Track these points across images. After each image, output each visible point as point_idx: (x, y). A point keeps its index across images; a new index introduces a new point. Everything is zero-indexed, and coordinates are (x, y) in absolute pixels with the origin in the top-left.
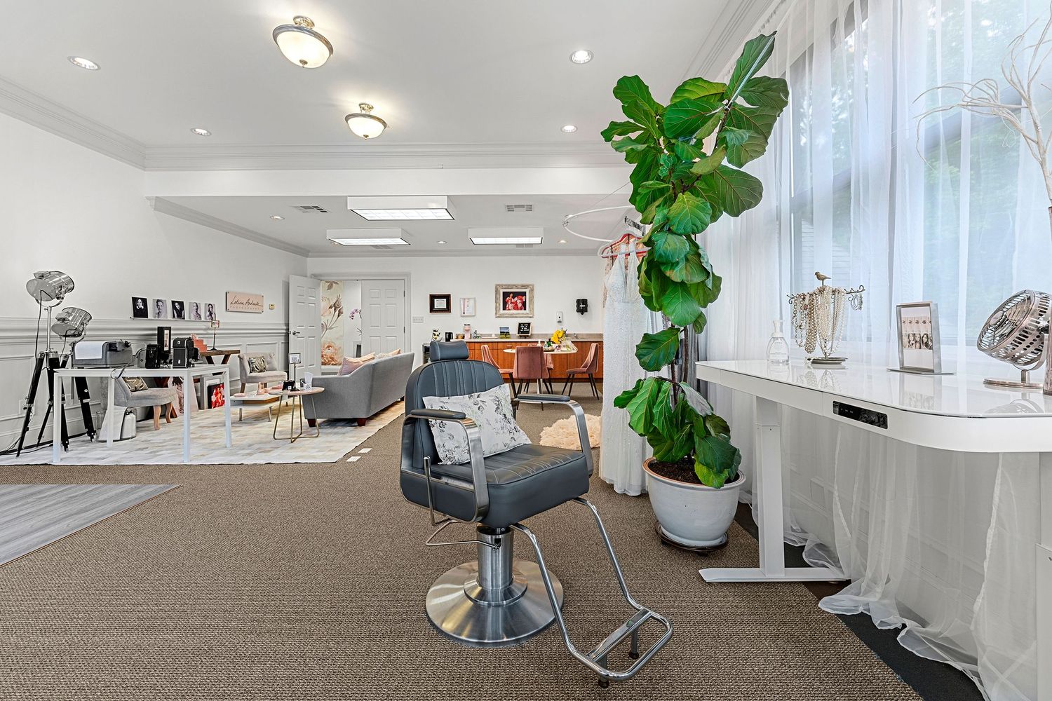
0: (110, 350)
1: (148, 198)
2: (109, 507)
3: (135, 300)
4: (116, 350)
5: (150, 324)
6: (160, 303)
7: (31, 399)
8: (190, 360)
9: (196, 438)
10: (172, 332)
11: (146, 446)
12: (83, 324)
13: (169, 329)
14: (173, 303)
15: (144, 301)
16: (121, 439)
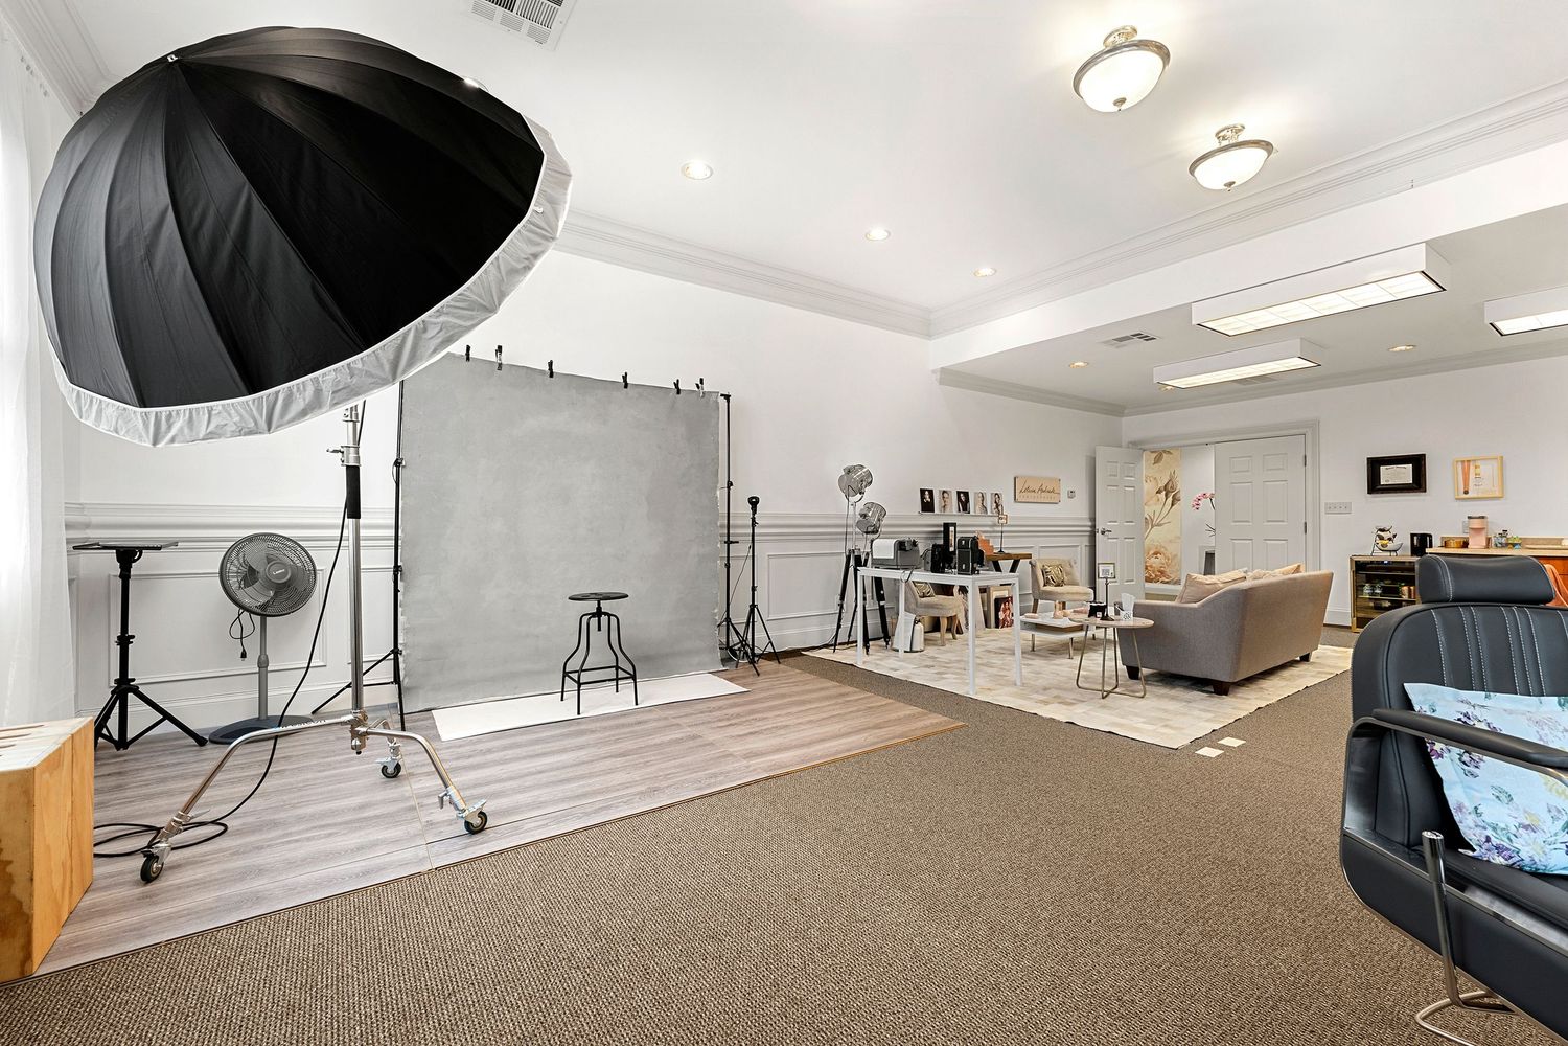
0: (901, 549)
1: (934, 372)
2: (899, 729)
3: (923, 492)
4: (905, 550)
5: (936, 519)
6: (946, 495)
7: (842, 598)
8: (975, 565)
9: (982, 665)
10: (958, 529)
11: (932, 664)
12: (879, 520)
13: (954, 525)
14: (959, 493)
15: (931, 492)
16: (911, 651)
